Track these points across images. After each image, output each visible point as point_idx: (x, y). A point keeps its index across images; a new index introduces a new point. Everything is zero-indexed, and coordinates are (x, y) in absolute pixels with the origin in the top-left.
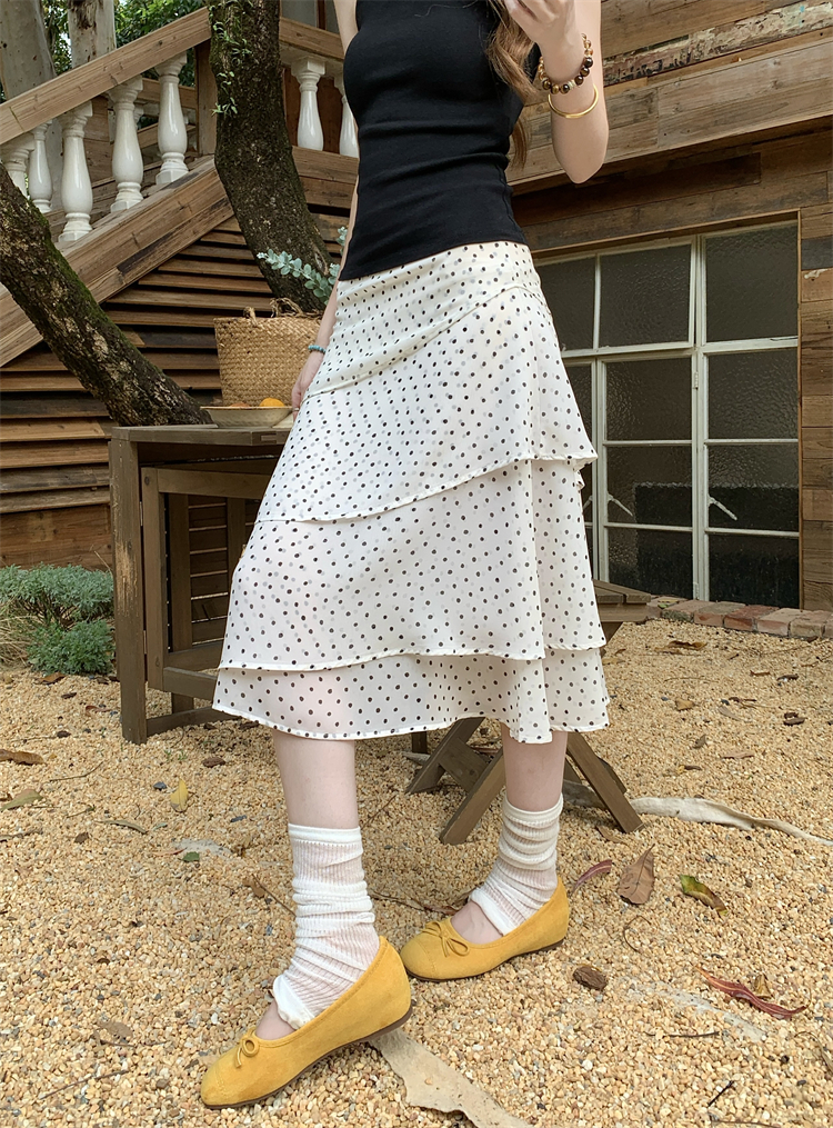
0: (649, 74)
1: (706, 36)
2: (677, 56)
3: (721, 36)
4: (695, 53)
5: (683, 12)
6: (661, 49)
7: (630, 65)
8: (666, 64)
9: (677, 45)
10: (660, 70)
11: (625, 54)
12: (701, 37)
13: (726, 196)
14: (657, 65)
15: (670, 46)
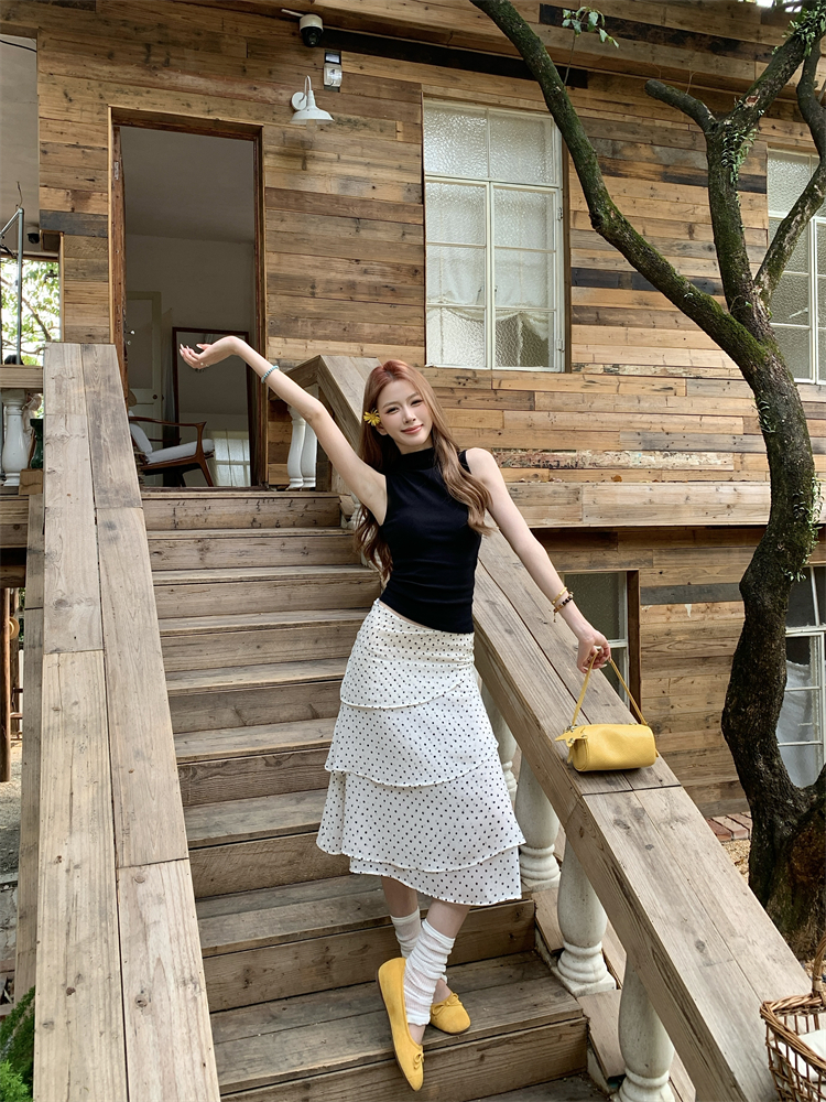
0: (551, 468)
1: (587, 453)
2: (569, 461)
3: (595, 457)
4: (580, 463)
5: (572, 434)
6: (558, 454)
7: (538, 458)
8: (562, 464)
9: (569, 454)
10: (558, 467)
11: (534, 450)
12: (583, 454)
13: (598, 555)
14: (556, 463)
15: (564, 453)
